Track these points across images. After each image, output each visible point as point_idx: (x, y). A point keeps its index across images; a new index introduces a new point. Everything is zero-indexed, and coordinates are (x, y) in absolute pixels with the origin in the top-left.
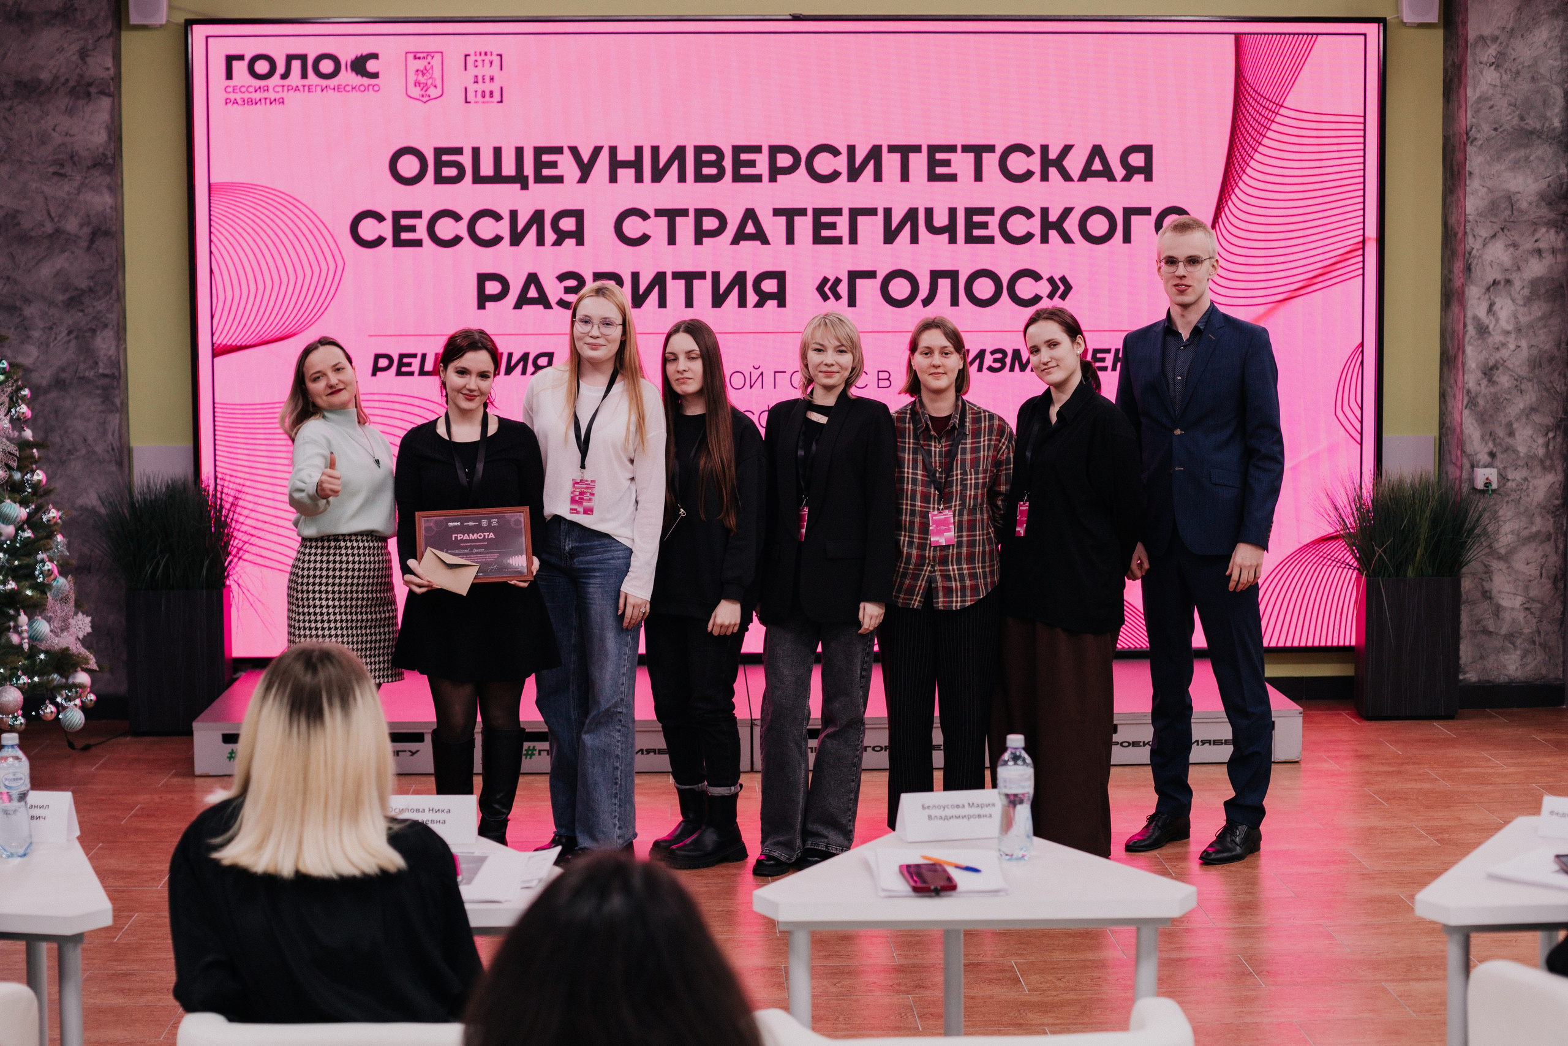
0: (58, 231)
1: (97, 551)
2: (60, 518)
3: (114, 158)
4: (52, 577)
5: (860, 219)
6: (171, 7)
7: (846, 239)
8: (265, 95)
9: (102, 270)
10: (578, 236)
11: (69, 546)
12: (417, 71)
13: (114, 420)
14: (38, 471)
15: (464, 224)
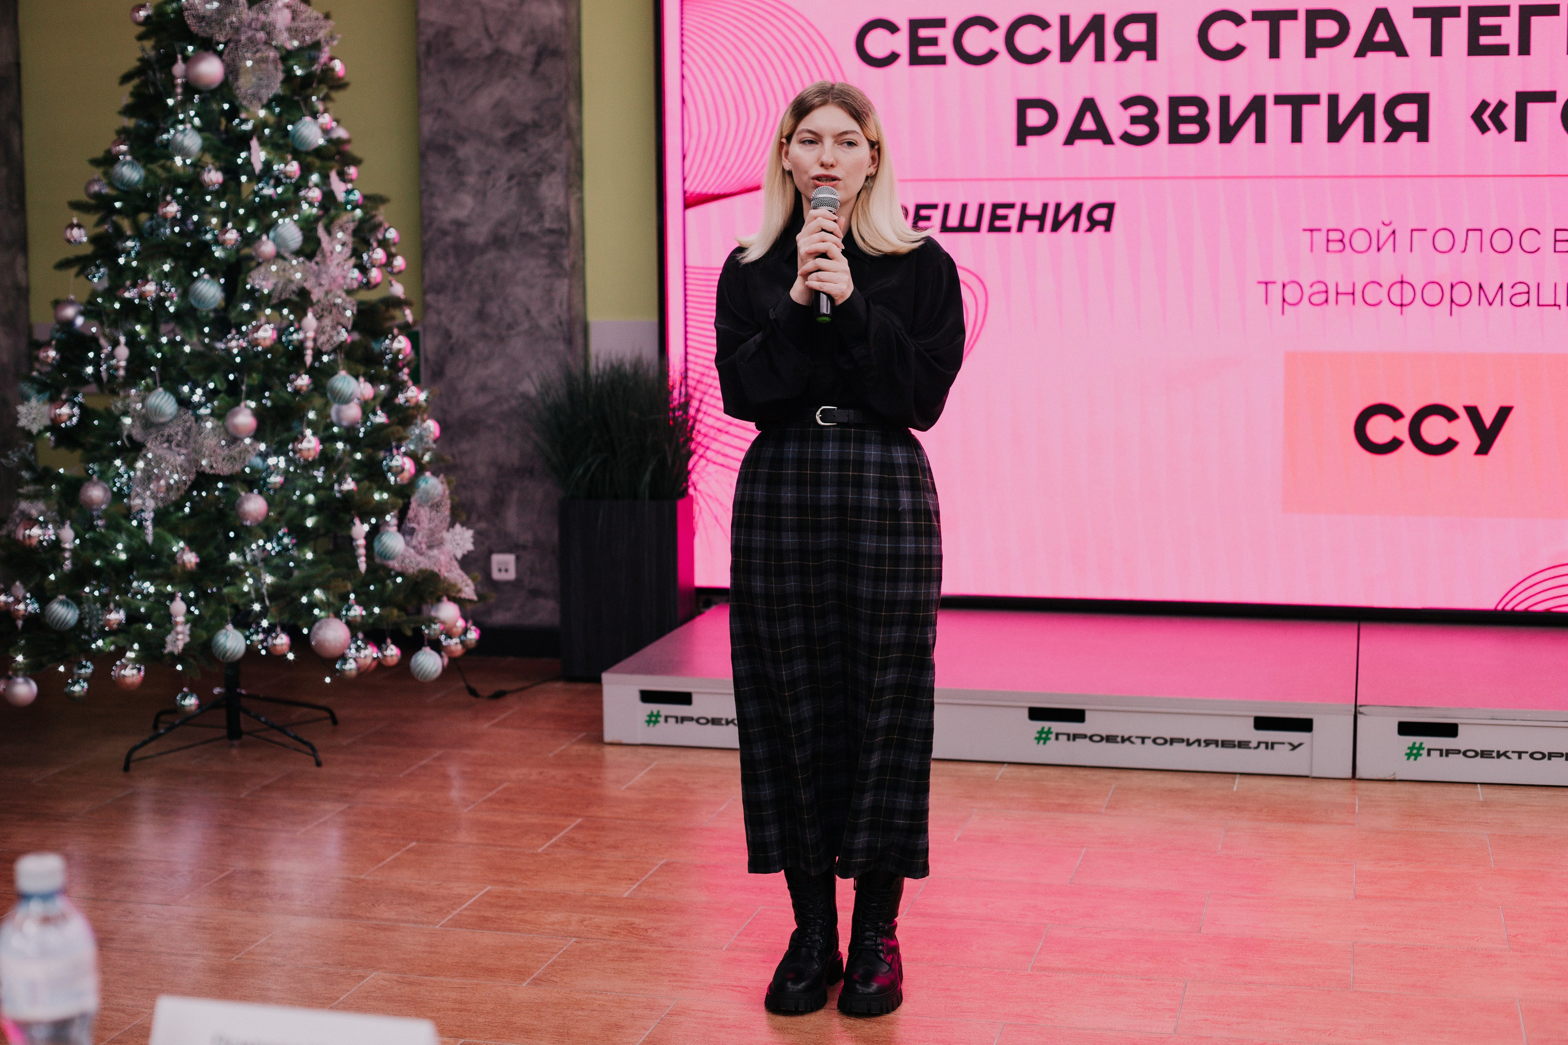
0: (498, 52)
5: (1535, 20)
7: (1514, 48)
9: (548, 99)
10: (1150, 48)
13: (565, 286)
14: (400, 338)
15: (1000, 34)
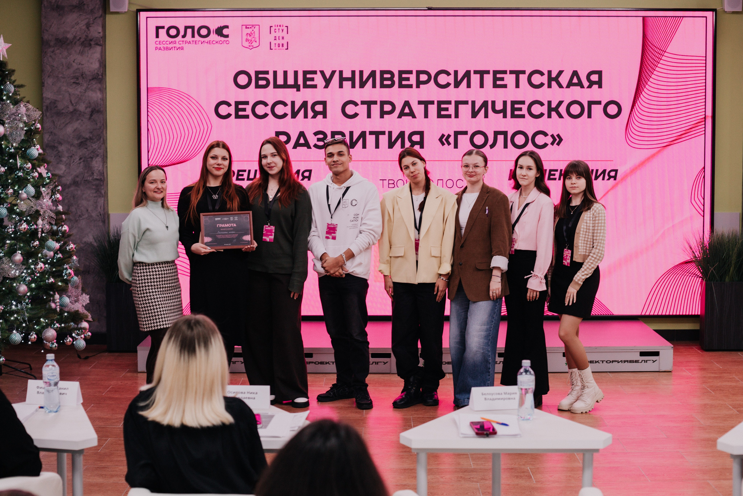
0: (75, 110)
1: (92, 263)
2: (75, 248)
3: (102, 76)
4: (71, 276)
5: (460, 106)
6: (130, 3)
7: (453, 116)
8: (175, 45)
9: (96, 129)
10: (324, 114)
11: (79, 261)
12: (247, 34)
13: (101, 201)
14: (65, 226)
15: (269, 108)
